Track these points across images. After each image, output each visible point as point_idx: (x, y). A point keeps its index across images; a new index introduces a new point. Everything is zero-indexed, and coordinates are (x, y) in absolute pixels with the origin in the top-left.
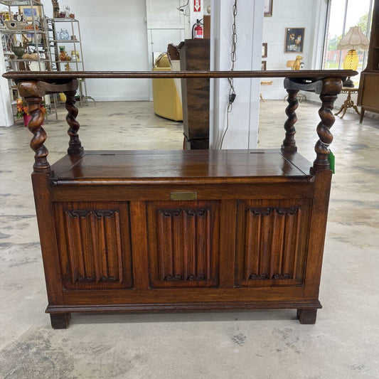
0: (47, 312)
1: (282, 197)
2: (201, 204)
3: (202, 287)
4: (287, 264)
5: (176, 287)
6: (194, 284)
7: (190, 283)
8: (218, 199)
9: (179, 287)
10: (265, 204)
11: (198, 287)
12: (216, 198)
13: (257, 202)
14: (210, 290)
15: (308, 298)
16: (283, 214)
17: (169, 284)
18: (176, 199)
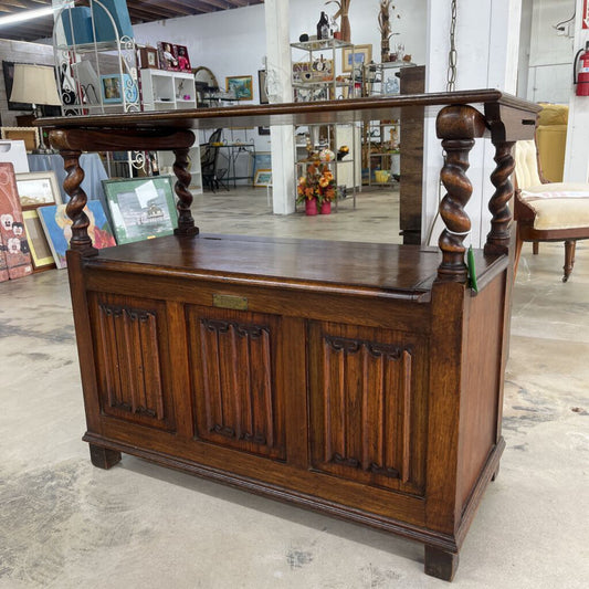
0: (84, 439)
1: (376, 324)
2: (257, 319)
3: (264, 456)
4: (391, 449)
5: (229, 446)
6: (253, 448)
7: (248, 446)
8: (278, 313)
9: (232, 448)
10: (351, 332)
11: (259, 454)
12: (274, 311)
13: (339, 329)
14: (274, 465)
15: (434, 527)
16: (379, 355)
17: (219, 438)
18: (220, 306)
